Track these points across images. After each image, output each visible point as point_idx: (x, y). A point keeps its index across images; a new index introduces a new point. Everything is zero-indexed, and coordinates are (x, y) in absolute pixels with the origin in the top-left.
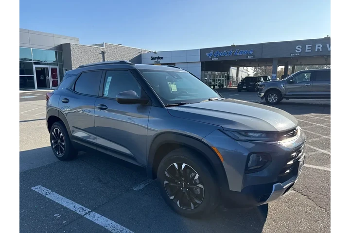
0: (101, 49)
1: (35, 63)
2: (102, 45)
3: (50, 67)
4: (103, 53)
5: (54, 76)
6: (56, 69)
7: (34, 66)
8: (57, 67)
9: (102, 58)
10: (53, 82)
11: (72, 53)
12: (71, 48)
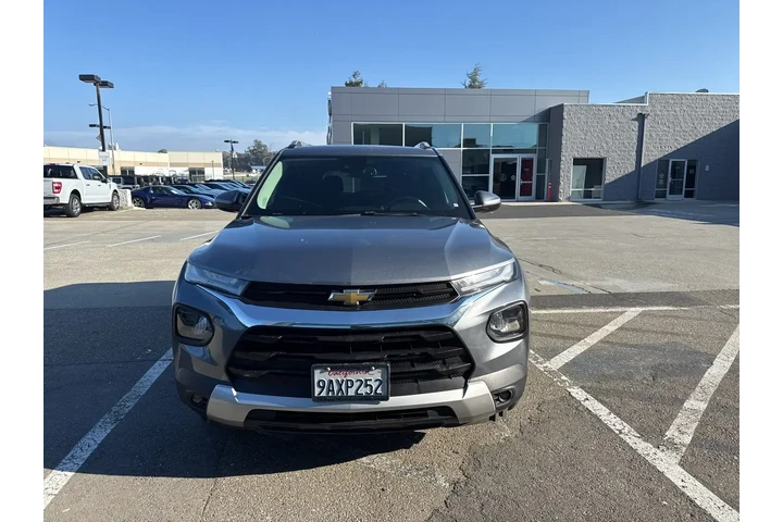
0: (638, 108)
1: (495, 152)
2: (641, 99)
3: (519, 157)
4: (641, 118)
5: (526, 175)
6: (532, 160)
7: (493, 157)
8: (534, 157)
9: (636, 129)
10: (522, 186)
11: (564, 125)
12: (565, 114)
